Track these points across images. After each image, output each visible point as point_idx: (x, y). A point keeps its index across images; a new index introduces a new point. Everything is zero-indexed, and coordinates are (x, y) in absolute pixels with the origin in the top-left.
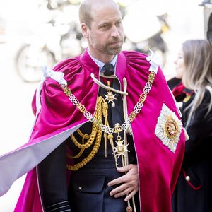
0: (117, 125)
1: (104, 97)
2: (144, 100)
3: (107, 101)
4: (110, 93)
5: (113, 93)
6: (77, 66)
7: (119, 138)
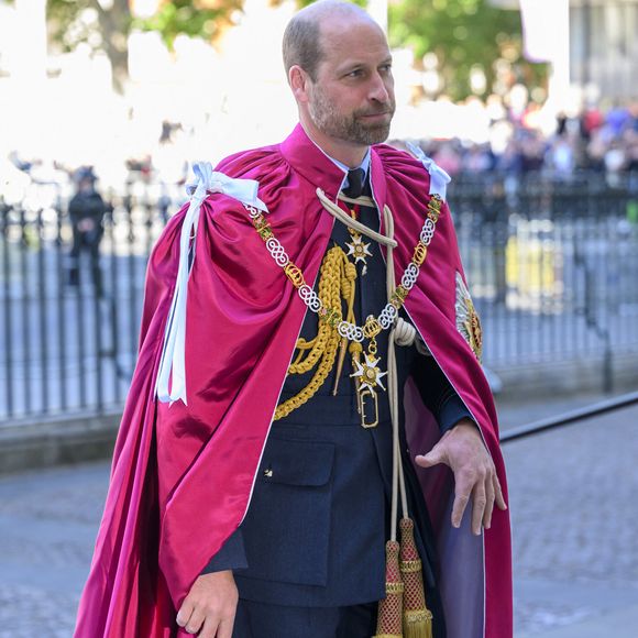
0: (371, 319)
1: (346, 250)
2: (422, 260)
3: (352, 258)
4: (357, 241)
5: (366, 239)
6: (281, 169)
7: (373, 349)
